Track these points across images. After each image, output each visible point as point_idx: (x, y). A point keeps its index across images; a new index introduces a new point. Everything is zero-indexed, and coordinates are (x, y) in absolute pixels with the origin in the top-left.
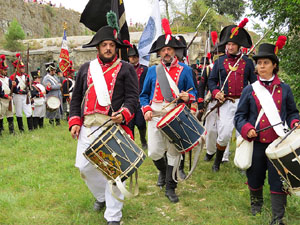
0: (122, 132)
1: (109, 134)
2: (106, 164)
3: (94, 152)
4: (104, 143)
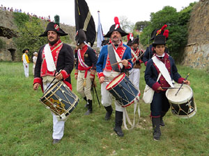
0: (65, 85)
1: (57, 87)
2: (55, 106)
3: (47, 99)
4: (53, 93)
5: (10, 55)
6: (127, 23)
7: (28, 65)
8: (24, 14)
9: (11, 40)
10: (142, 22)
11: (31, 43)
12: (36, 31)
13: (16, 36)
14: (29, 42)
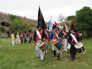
3: (42, 46)
5: (7, 34)
6: (63, 17)
7: (14, 39)
8: (14, 16)
9: (8, 27)
10: (70, 16)
11: (17, 29)
12: (19, 23)
13: (10, 26)
14: (16, 28)
